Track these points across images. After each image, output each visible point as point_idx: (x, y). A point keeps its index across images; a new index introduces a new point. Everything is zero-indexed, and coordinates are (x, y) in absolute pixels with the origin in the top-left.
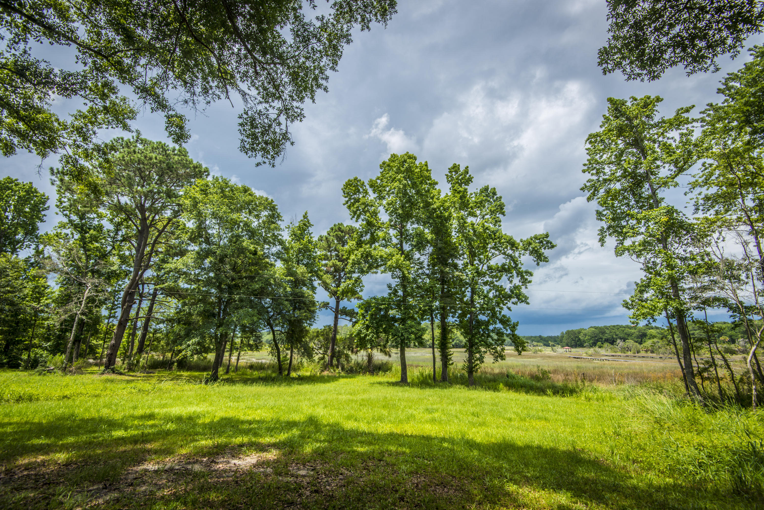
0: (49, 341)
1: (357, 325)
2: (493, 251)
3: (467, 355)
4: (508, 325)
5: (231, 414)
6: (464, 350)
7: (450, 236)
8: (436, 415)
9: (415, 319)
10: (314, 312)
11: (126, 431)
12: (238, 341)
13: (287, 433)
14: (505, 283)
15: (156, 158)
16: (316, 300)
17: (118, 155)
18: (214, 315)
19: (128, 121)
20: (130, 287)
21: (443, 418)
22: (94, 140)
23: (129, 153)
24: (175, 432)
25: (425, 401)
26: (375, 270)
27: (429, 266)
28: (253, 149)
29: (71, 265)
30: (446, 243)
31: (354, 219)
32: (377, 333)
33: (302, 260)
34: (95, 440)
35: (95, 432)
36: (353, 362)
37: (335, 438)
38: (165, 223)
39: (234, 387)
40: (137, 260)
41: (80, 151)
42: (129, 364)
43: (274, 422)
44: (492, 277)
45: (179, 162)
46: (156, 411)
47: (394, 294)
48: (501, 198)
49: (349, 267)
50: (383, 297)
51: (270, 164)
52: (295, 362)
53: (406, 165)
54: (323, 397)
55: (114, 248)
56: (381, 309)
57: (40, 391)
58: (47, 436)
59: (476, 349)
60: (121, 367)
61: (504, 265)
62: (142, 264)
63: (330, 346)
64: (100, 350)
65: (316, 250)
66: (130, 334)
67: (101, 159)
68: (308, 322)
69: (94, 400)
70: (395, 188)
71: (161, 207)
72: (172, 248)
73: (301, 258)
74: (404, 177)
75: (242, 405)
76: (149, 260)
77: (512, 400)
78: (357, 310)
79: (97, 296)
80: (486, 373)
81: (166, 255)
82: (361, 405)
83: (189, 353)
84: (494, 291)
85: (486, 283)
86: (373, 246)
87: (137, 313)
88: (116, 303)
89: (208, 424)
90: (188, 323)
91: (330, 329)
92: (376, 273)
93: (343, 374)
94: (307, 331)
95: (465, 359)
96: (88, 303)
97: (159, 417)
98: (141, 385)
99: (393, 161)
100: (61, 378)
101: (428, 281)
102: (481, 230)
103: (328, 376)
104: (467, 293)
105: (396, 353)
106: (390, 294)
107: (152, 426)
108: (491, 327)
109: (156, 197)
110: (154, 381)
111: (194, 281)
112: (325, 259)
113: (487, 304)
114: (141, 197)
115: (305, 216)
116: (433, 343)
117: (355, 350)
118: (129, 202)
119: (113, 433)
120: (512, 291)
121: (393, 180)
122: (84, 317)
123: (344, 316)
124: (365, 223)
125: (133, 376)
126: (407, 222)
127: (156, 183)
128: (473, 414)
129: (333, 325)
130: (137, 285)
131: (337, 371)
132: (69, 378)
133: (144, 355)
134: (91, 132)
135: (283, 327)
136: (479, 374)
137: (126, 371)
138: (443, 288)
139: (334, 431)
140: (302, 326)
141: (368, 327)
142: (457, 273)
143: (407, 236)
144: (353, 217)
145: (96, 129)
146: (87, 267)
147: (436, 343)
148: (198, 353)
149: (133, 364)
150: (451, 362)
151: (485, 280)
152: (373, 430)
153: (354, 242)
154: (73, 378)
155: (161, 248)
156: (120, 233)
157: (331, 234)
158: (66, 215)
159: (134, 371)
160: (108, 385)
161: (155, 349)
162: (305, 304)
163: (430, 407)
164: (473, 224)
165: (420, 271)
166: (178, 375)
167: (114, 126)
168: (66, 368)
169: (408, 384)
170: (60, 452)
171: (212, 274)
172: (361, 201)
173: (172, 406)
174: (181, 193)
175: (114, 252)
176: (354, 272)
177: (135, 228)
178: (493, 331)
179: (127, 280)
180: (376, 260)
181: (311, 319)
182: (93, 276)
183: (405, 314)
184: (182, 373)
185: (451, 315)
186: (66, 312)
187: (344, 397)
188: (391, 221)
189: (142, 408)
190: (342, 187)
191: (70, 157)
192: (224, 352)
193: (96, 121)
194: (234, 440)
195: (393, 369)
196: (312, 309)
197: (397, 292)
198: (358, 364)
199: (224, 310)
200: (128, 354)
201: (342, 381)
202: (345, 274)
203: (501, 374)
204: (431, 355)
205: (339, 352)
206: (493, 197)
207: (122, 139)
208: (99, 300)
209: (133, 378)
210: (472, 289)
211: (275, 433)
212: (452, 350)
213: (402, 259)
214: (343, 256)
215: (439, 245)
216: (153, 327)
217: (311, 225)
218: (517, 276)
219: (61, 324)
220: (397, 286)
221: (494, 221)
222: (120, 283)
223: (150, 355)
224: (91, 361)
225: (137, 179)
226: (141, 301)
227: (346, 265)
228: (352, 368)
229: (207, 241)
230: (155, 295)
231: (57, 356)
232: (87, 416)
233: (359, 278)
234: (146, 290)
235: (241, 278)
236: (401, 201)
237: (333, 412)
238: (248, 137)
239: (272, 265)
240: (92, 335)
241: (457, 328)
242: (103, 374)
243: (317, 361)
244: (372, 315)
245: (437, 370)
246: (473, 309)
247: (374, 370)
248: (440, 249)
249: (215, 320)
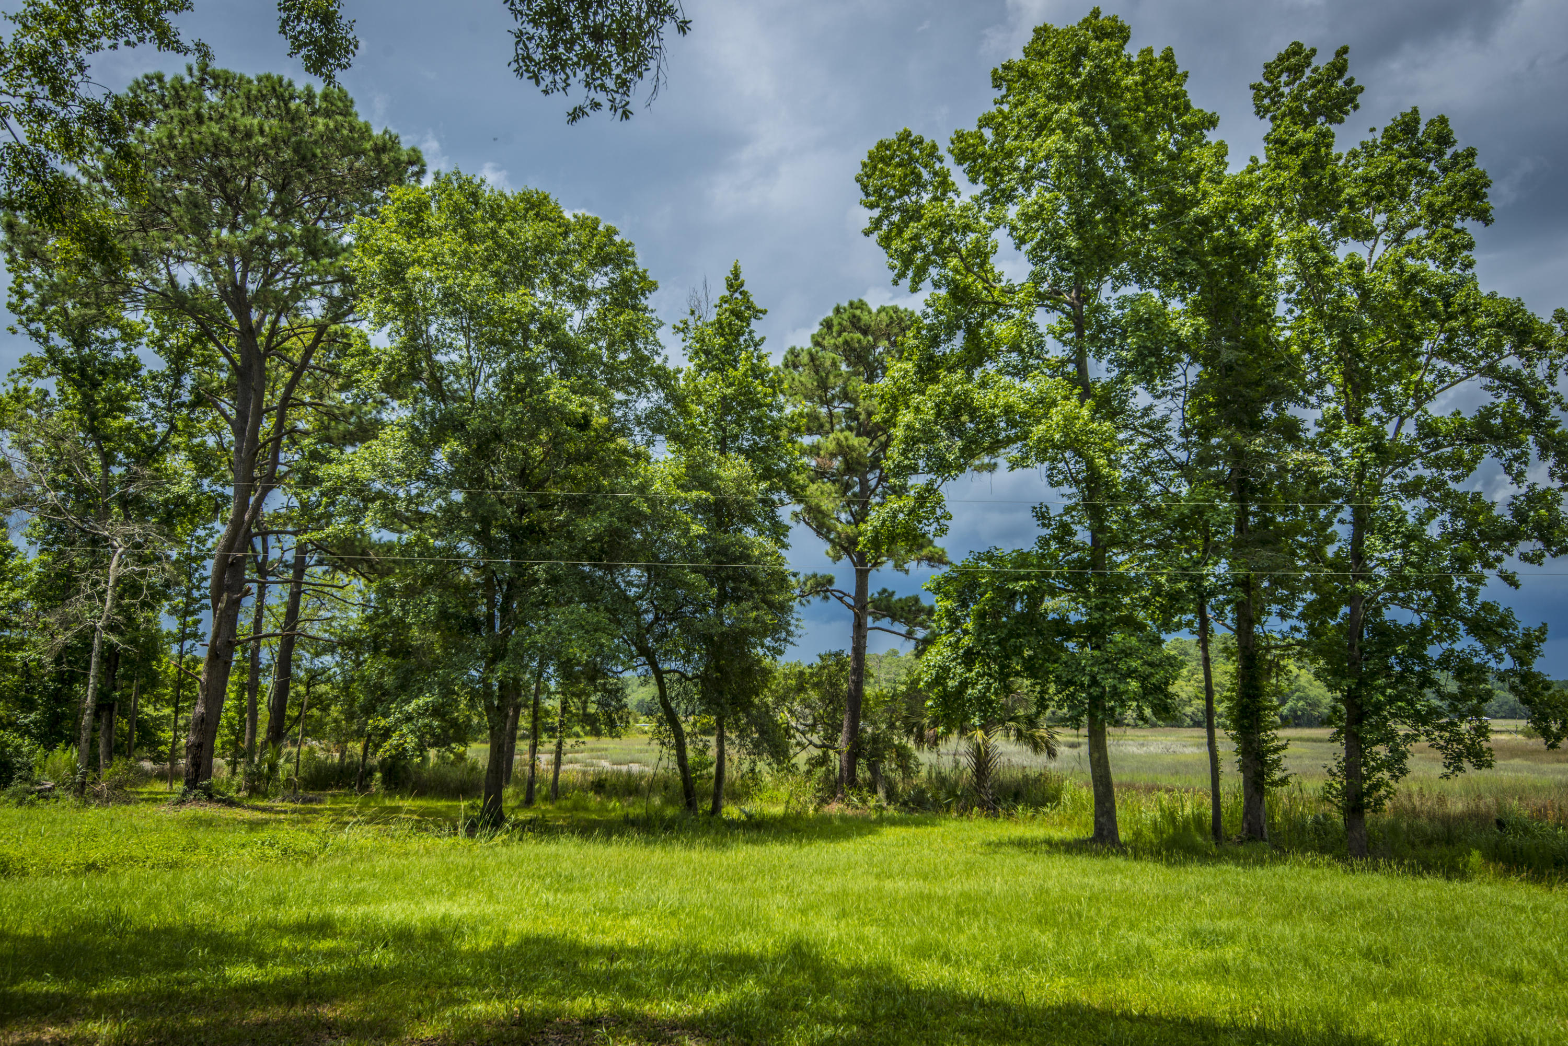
0: (31, 710)
1: (933, 650)
2: (1441, 364)
3: (1340, 748)
4: (1505, 640)
5: (550, 926)
6: (1326, 732)
7: (1267, 319)
8: (1230, 953)
9: (1141, 627)
10: (782, 609)
11: (260, 966)
12: (552, 704)
13: (728, 989)
14: (1489, 482)
15: (262, 132)
16: (788, 567)
17: (153, 131)
18: (474, 625)
19: (169, 17)
20: (230, 544)
21: (1255, 961)
22: (83, 91)
23: (184, 123)
24: (395, 974)
25: (1186, 906)
26: (986, 460)
27: (1185, 433)
28: (555, 62)
29: (66, 486)
30: (1251, 346)
31: (906, 283)
32: (1004, 676)
33: (735, 437)
34: (183, 990)
35: (179, 966)
36: (924, 773)
37: (882, 1012)
38: (308, 339)
39: (553, 848)
40: (242, 461)
41: (47, 128)
42: (249, 776)
43: (684, 954)
44: (1437, 463)
45: (329, 137)
46: (338, 911)
47: (1060, 540)
48: (1471, 153)
49: (894, 453)
50: (1021, 554)
51: (614, 108)
52: (732, 773)
53: (1088, 66)
54: (832, 885)
55: (173, 428)
56: (1013, 596)
57: (26, 849)
58: (60, 973)
59: (1375, 728)
60: (229, 785)
61: (1487, 414)
62: (256, 473)
63: (845, 719)
64: (168, 735)
65: (781, 398)
66: (242, 687)
67: (108, 150)
68: (768, 641)
69: (168, 876)
70: (1048, 157)
71: (294, 289)
72: (335, 418)
73: (733, 429)
74: (1083, 113)
75: (583, 902)
76: (275, 462)
77: (1522, 909)
78: (927, 600)
79: (143, 574)
80: (1415, 813)
81: (320, 441)
82: (960, 913)
83: (411, 742)
84: (1446, 517)
85: (1412, 489)
86: (977, 374)
87: (258, 623)
88: (196, 594)
89: (487, 954)
90: (401, 650)
91: (842, 666)
92: (992, 468)
93: (891, 811)
94: (767, 673)
95: (1333, 765)
96: (121, 597)
97: (346, 930)
98: (287, 835)
99: (1041, 55)
100: (73, 813)
101: (1185, 490)
102: (1390, 287)
103: (843, 818)
104: (1336, 527)
105: (1072, 746)
106: (1044, 542)
107: (330, 955)
108: (1434, 651)
109: (276, 258)
110: (322, 824)
111: (407, 520)
112: (810, 431)
113: (1418, 567)
114: (231, 262)
115: (735, 283)
116: (1209, 711)
117: (928, 733)
118: (200, 284)
119: (229, 971)
120: (1520, 515)
121: (1043, 127)
122: (114, 639)
123: (885, 622)
124: (943, 292)
125: (263, 810)
126: (1100, 279)
127: (271, 213)
128: (1368, 954)
129: (848, 651)
130: (249, 538)
131: (872, 803)
132: (94, 814)
133: (288, 749)
134: (71, 65)
135: (687, 659)
136: (1387, 817)
137: (244, 794)
138: (1243, 514)
139: (877, 991)
140: (745, 656)
141: (969, 658)
142: (1294, 456)
143: (1102, 329)
144: (902, 275)
145: (82, 53)
146: (107, 487)
147: (1220, 709)
148: (441, 741)
149: (260, 776)
150: (1277, 775)
151: (1411, 475)
152: (1007, 994)
153: (909, 366)
154: (104, 813)
155: (304, 420)
156: (188, 381)
157: (828, 341)
158: (36, 334)
159: (265, 796)
160: (200, 835)
161: (316, 731)
162: (754, 581)
163: (1205, 924)
164: (1356, 267)
165: (1154, 454)
166: (384, 809)
167: (133, 38)
168: (83, 784)
169: (1121, 849)
170: (96, 1018)
171: (458, 496)
172: (928, 215)
173: (380, 900)
174: (347, 239)
175: (176, 440)
176: (914, 470)
177: (223, 360)
178: (1444, 663)
179: (217, 525)
180: (991, 420)
181: (775, 630)
182: (128, 517)
183: (1098, 608)
184: (397, 802)
185: (1275, 608)
186: (65, 624)
187: (901, 886)
188: (1037, 278)
189: (299, 900)
190: (859, 170)
191: (24, 151)
192: (513, 739)
193: (82, 28)
194: (567, 1003)
195: (1066, 797)
196: (778, 598)
197: (1073, 534)
198: (942, 780)
199: (505, 610)
200: (244, 745)
201: (891, 834)
202: (882, 479)
203: (1476, 818)
204: (1204, 752)
205: (875, 739)
206: (1441, 154)
207: (160, 78)
208: (150, 587)
209: (265, 816)
210: (1357, 512)
211: (691, 988)
212: (1281, 733)
213: (1085, 413)
214: (870, 414)
215: (1226, 356)
216: (305, 663)
217: (758, 313)
218: (1543, 456)
219: (58, 661)
220: (1068, 510)
221: (1443, 248)
222: (201, 532)
223: (305, 748)
224: (147, 765)
225: (216, 206)
226: (262, 588)
227: (885, 446)
228: (923, 792)
229: (437, 390)
230: (300, 567)
231: (58, 752)
232: (153, 920)
233: (930, 489)
234: (274, 554)
235: (545, 504)
236: (1075, 203)
237: (870, 931)
238: (536, 23)
239: (637, 456)
240: (142, 690)
241: (1300, 656)
242: (181, 802)
243: (803, 768)
244: (981, 615)
245: (1226, 801)
246: (1360, 585)
247: (996, 801)
248: (1229, 368)
249: (480, 644)
